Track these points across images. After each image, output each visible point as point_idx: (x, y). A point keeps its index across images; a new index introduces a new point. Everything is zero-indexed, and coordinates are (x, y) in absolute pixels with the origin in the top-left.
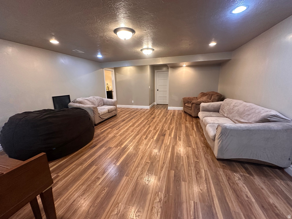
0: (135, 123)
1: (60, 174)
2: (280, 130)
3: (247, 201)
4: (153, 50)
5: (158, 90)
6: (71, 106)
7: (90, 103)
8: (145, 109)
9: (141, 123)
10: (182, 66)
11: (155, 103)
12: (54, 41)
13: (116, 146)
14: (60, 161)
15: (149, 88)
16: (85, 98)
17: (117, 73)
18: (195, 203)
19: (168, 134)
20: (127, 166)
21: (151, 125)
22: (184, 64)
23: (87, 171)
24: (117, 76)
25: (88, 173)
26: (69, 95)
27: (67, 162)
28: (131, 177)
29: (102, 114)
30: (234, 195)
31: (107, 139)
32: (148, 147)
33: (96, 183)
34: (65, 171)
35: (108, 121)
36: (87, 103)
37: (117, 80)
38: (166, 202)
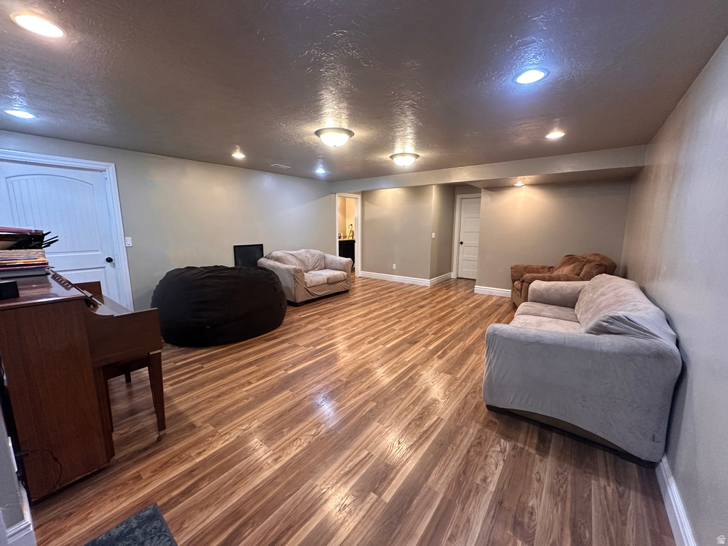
0: (375, 310)
1: (205, 366)
2: (615, 354)
3: (475, 485)
4: (417, 156)
5: (462, 243)
6: (261, 263)
7: (297, 262)
8: (418, 286)
9: (386, 313)
10: (513, 186)
11: (453, 275)
12: (238, 155)
13: (307, 346)
14: (214, 350)
15: (433, 236)
16: (290, 252)
17: (366, 203)
18: (370, 455)
19: (426, 341)
20: (303, 376)
21: (403, 319)
22: (520, 181)
23: (241, 370)
24: (366, 208)
25: (240, 373)
26: (262, 245)
27: (223, 352)
28: (297, 393)
29: (313, 284)
30: (460, 468)
31: (301, 331)
32: (362, 357)
33: (242, 388)
34: (213, 363)
35: (323, 301)
36: (290, 262)
37: (366, 218)
38: (322, 439)
